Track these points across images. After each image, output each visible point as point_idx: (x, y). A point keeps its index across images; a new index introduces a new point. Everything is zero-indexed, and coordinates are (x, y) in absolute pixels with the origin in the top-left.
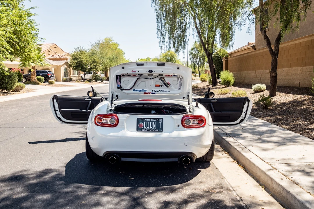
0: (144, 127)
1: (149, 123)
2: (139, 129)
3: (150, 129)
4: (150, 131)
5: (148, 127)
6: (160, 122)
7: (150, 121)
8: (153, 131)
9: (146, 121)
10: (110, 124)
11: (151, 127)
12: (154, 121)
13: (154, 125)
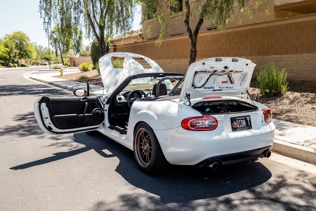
0: (238, 126)
1: (240, 121)
2: (234, 129)
3: (242, 128)
4: (243, 130)
5: (240, 126)
6: (248, 120)
7: (241, 120)
8: (245, 129)
9: (238, 120)
10: (208, 126)
11: (242, 126)
12: (244, 119)
13: (244, 123)
